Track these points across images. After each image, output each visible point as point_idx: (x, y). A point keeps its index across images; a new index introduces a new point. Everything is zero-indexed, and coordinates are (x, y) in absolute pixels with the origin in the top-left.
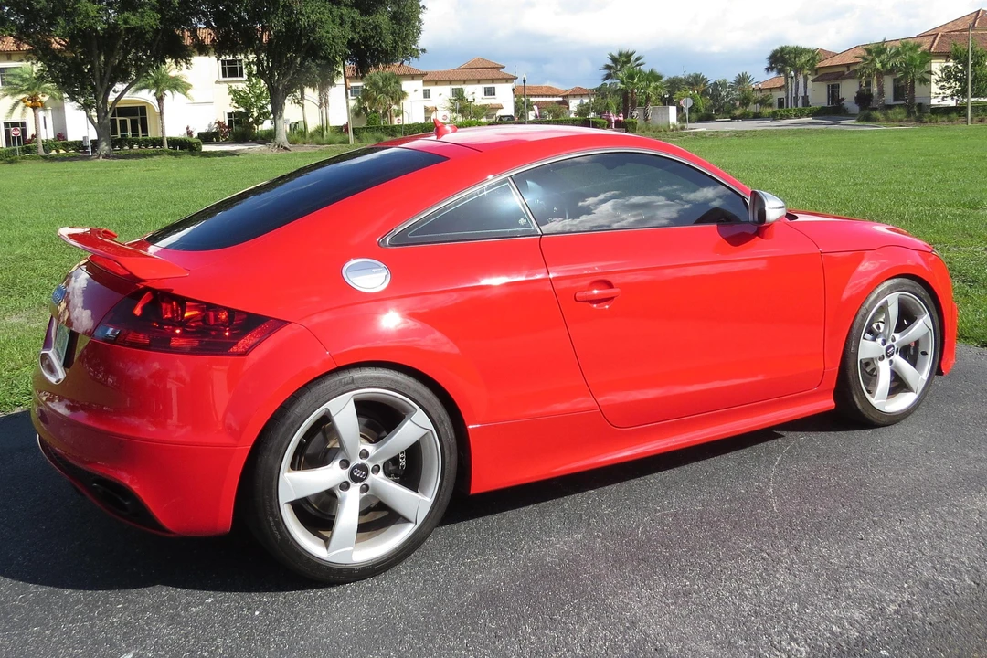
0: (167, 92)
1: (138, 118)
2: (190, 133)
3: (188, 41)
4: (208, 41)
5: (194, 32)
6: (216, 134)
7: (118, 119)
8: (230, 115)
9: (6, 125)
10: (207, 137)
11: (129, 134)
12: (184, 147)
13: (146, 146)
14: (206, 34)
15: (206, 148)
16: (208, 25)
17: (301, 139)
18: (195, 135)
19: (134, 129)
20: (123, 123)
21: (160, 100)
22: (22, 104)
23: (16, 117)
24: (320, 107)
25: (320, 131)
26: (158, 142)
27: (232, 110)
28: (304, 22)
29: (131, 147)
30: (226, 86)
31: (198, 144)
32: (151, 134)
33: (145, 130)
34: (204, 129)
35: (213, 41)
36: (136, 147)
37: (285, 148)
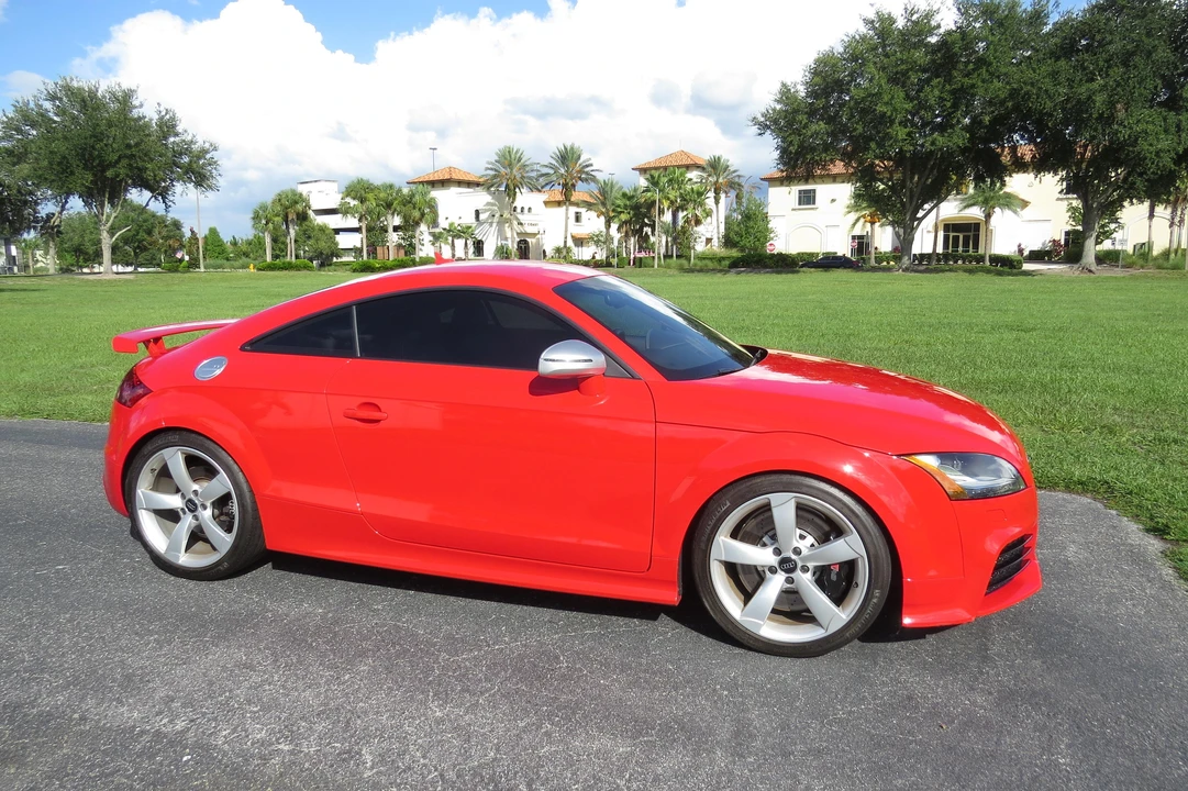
0: (997, 210)
1: (971, 234)
2: (1021, 251)
3: (1006, 159)
4: (1028, 158)
5: (1014, 149)
6: (1048, 253)
7: (952, 235)
8: (1067, 233)
9: (854, 238)
10: (1036, 256)
11: (960, 249)
12: (1006, 265)
13: (970, 262)
14: (1026, 150)
15: (1027, 267)
16: (1031, 140)
17: (1141, 262)
18: (1026, 253)
19: (966, 244)
20: (956, 239)
21: (988, 216)
22: (862, 220)
23: (858, 231)
24: (1171, 226)
25: (1166, 254)
26: (980, 259)
27: (1069, 228)
28: (1124, 134)
29: (956, 262)
30: (1066, 203)
31: (1020, 263)
32: (981, 251)
33: (976, 246)
34: (1036, 248)
35: (1034, 157)
36: (960, 262)
37: (1090, 271)
